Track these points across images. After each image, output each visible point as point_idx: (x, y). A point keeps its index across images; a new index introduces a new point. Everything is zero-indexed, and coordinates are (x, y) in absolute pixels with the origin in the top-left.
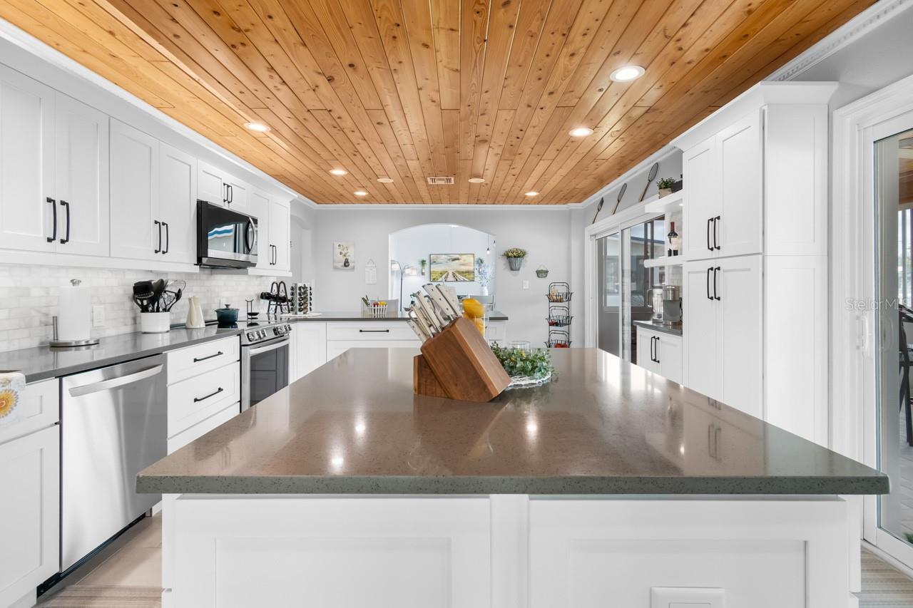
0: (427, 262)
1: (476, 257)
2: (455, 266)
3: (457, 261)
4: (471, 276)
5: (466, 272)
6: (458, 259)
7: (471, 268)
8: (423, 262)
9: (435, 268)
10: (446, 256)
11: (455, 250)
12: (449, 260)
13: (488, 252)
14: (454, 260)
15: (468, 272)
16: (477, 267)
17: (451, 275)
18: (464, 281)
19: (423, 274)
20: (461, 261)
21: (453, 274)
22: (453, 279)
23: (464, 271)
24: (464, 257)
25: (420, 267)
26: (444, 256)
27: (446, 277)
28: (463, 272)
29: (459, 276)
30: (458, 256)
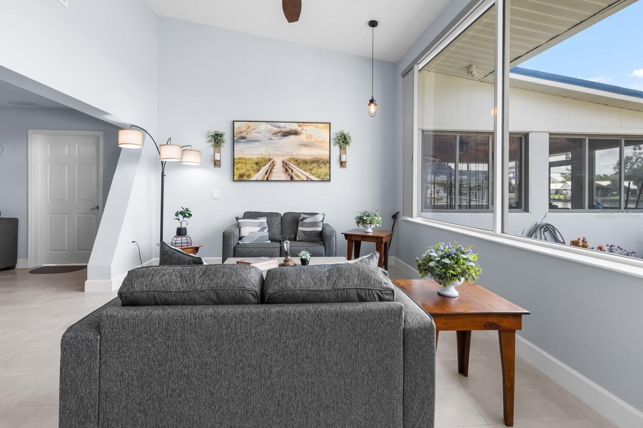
0: (227, 138)
1: (336, 130)
2: (289, 148)
3: (292, 137)
4: (324, 170)
5: (312, 162)
6: (296, 133)
7: (323, 153)
8: (217, 139)
9: (244, 151)
10: (269, 126)
11: (288, 114)
12: (276, 134)
13: (373, 108)
14: (287, 134)
15: (317, 162)
16: (336, 150)
17: (279, 167)
18: (309, 180)
19: (217, 163)
20: (302, 138)
21: (285, 164)
22: (284, 177)
23: (308, 158)
24: (308, 129)
25: (209, 148)
26: (263, 126)
27: (269, 172)
28: (305, 162)
29: (298, 171)
30: (295, 127)
